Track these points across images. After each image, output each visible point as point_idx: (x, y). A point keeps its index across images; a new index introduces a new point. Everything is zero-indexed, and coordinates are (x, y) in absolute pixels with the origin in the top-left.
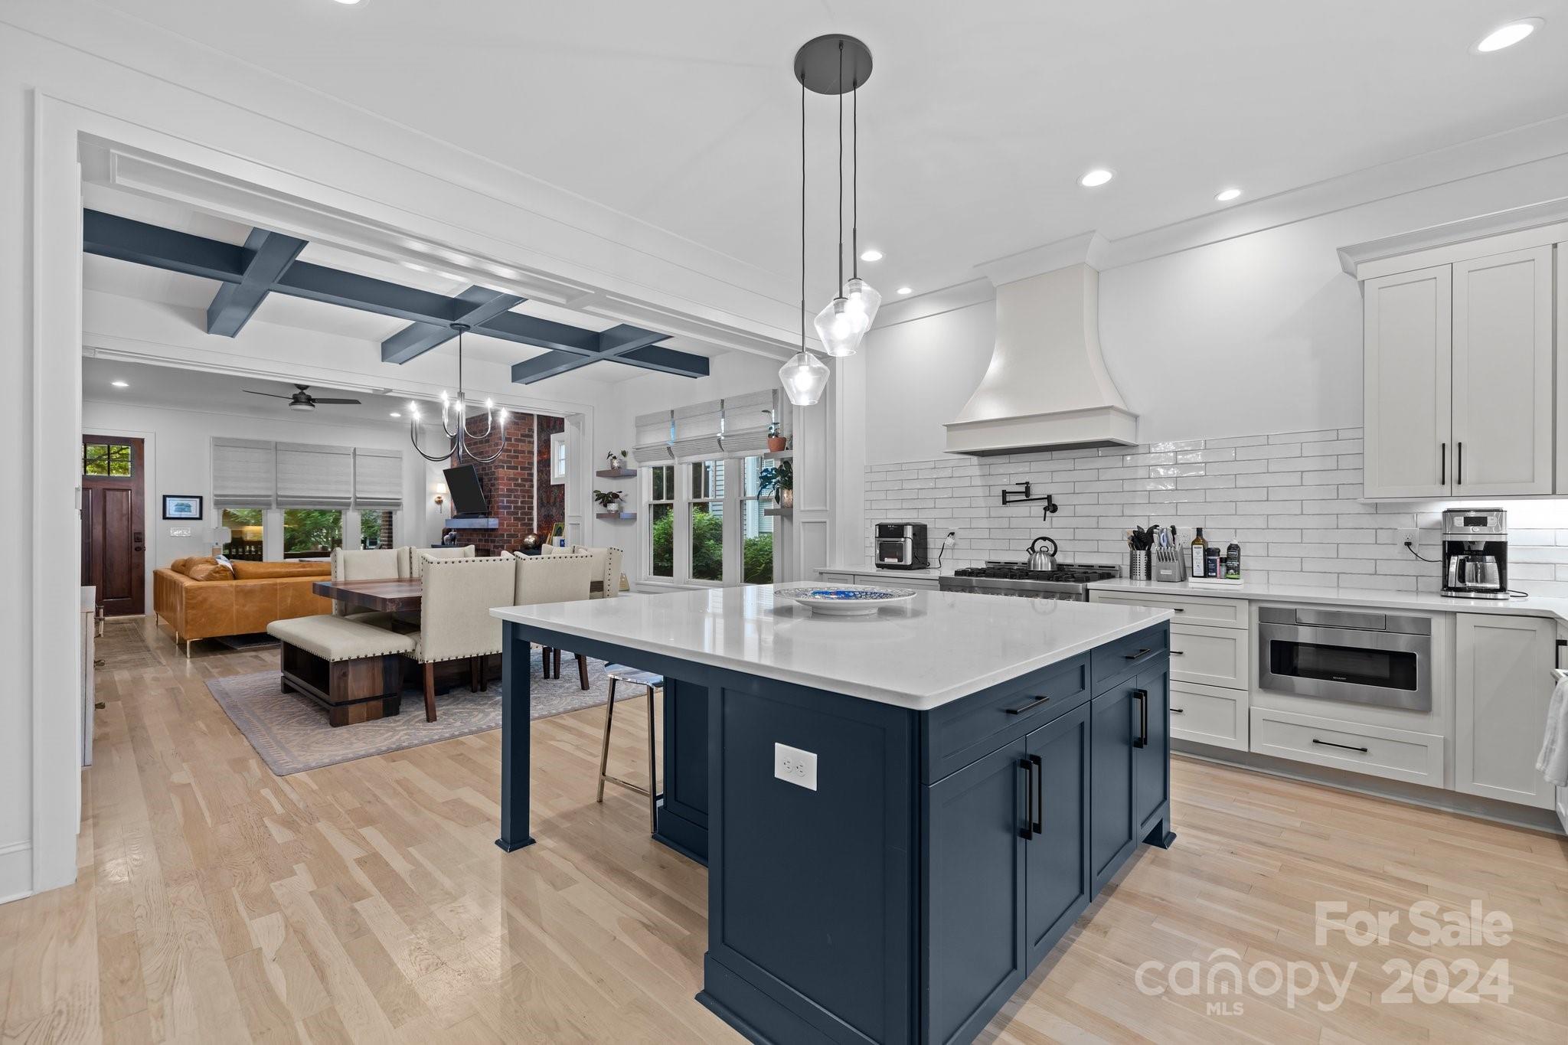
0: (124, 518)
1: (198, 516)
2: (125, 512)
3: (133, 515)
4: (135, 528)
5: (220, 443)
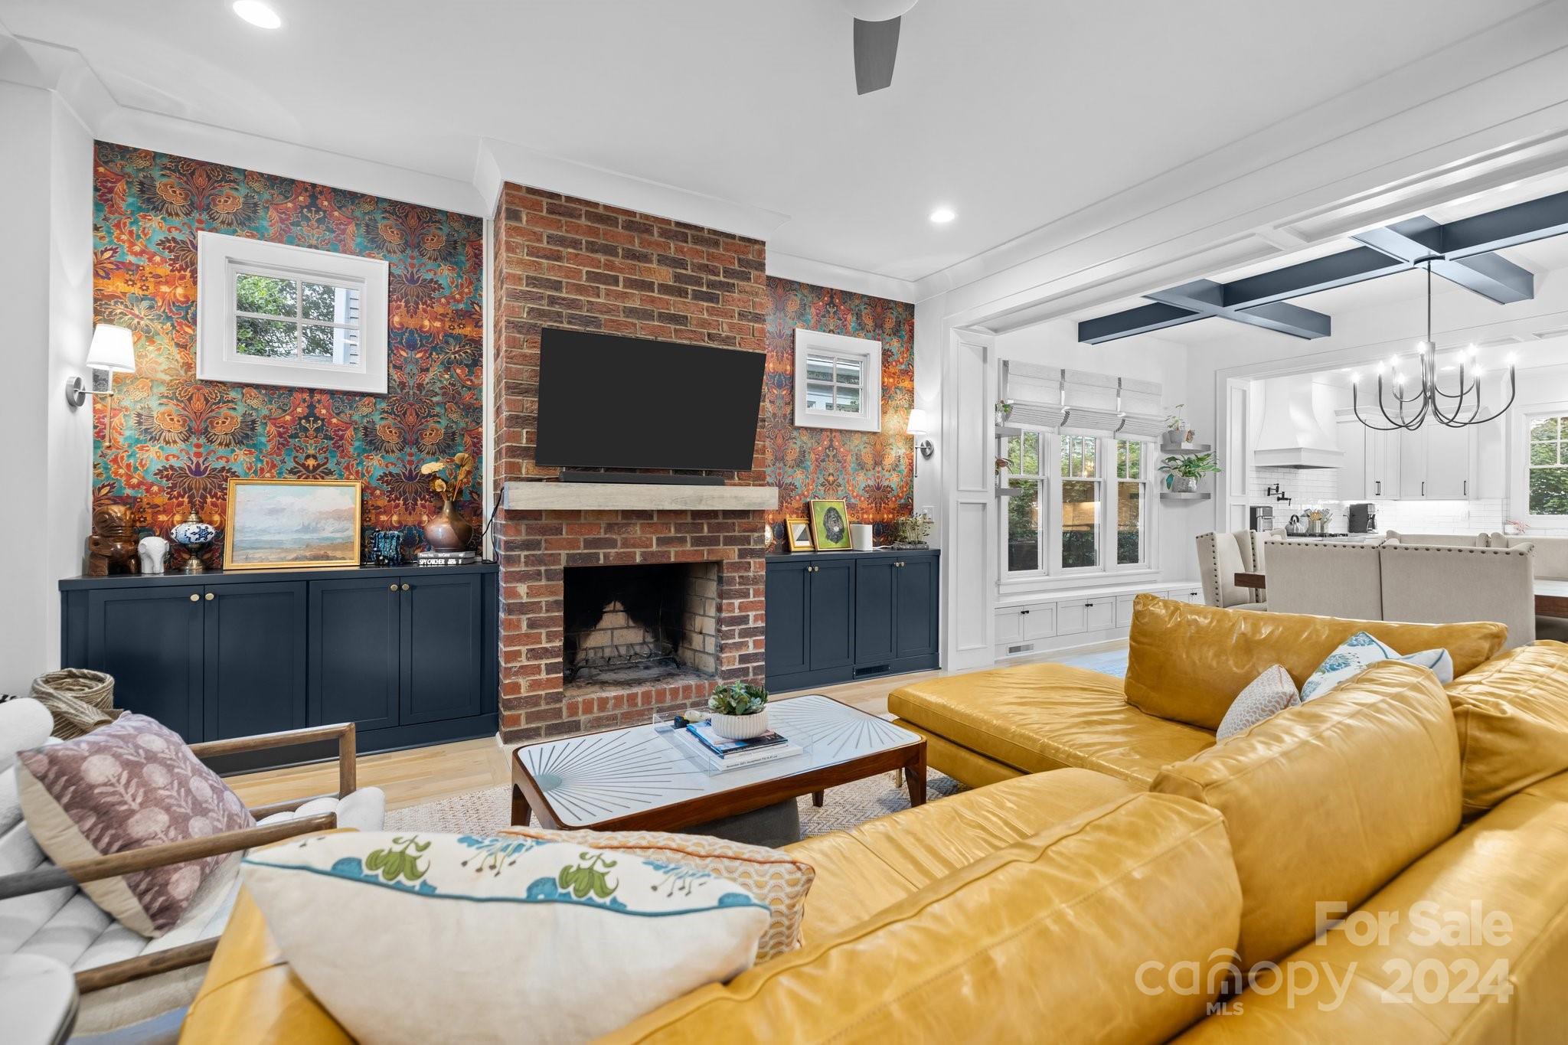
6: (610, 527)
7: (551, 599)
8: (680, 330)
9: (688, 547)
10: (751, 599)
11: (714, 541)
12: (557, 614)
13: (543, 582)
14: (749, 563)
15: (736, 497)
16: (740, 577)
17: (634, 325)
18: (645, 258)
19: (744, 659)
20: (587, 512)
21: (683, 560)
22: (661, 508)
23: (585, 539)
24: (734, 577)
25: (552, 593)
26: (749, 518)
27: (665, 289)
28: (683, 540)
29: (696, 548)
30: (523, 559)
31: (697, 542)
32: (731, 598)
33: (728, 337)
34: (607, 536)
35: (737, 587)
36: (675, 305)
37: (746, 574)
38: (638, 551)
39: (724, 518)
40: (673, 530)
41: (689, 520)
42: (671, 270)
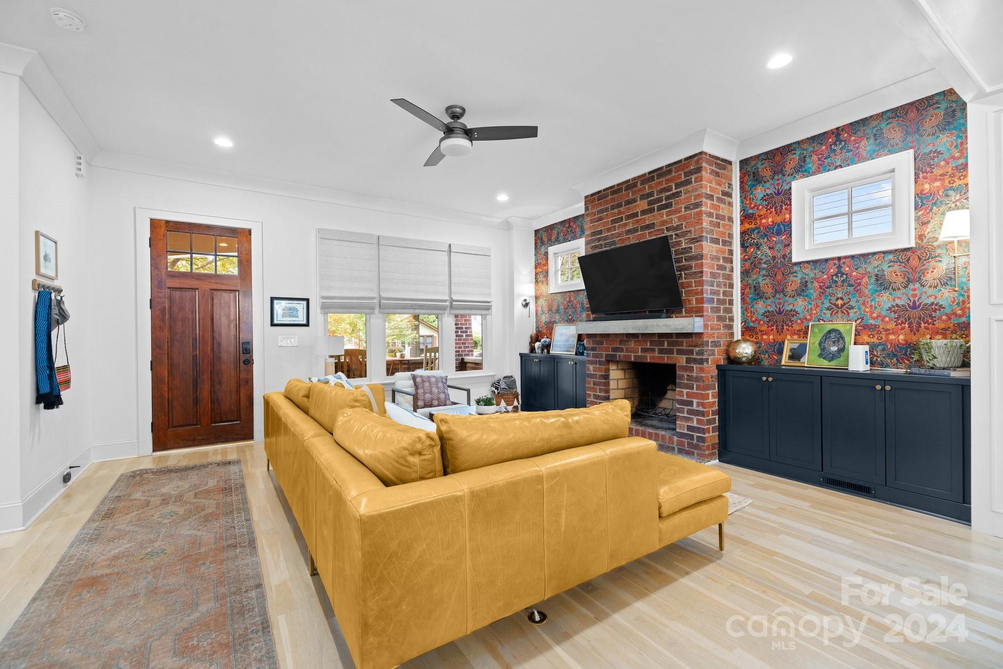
0: (232, 325)
1: (305, 322)
2: (232, 317)
3: (241, 321)
4: (243, 337)
5: (324, 236)
6: (621, 342)
7: (600, 373)
8: (651, 232)
9: (656, 354)
10: (695, 391)
11: (670, 352)
12: (602, 381)
13: (598, 366)
14: (693, 367)
15: (666, 325)
16: (687, 375)
17: (629, 238)
18: (634, 201)
19: (690, 428)
20: (612, 334)
21: (653, 361)
22: (628, 332)
23: (612, 347)
24: (684, 375)
25: (601, 371)
26: (692, 338)
27: (644, 212)
28: (653, 350)
29: (660, 355)
30: (591, 355)
31: (661, 351)
32: (682, 388)
33: (678, 226)
34: (620, 346)
35: (686, 381)
36: (648, 219)
37: (690, 374)
38: (633, 355)
39: (677, 338)
40: (649, 344)
41: (657, 339)
42: (646, 201)
